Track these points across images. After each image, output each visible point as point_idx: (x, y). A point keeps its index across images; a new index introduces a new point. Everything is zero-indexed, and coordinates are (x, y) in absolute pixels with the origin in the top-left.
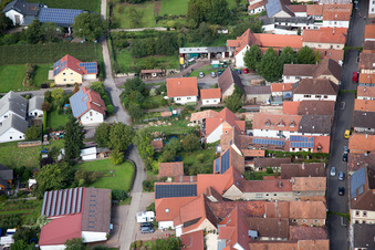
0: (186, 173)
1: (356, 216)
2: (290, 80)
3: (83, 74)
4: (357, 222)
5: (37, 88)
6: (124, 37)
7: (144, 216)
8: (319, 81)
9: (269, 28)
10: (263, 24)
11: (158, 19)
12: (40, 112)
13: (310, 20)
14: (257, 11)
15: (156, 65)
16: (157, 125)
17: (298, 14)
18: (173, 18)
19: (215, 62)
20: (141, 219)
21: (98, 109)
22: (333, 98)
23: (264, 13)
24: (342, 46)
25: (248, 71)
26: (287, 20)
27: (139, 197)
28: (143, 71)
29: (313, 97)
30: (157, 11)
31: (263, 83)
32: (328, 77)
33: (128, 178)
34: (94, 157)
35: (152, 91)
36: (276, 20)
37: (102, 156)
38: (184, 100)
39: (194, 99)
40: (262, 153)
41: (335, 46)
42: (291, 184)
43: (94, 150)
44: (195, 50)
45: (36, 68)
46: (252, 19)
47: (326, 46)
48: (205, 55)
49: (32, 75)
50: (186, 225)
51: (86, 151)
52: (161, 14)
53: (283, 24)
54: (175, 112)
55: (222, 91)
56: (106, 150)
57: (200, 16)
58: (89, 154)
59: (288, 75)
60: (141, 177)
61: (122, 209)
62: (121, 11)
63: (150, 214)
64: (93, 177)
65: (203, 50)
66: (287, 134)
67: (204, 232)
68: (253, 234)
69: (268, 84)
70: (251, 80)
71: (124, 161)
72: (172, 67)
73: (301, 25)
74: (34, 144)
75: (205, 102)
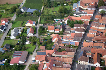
0: (46, 49)
1: (79, 62)
2: (75, 28)
3: (32, 24)
4: (80, 63)
5: (22, 27)
6: (44, 16)
7: (34, 58)
8: (81, 29)
9: (75, 15)
10: (74, 14)
11: (52, 12)
12: (21, 32)
13: (85, 13)
14: (74, 10)
15: (48, 22)
16: (44, 37)
17: (82, 12)
18: (56, 11)
19: (61, 22)
20: (33, 59)
21: (32, 33)
22: (83, 33)
23: (75, 11)
24: (89, 20)
25: (68, 25)
26: (79, 13)
27: (35, 54)
28: (45, 24)
29: (79, 32)
30: (53, 10)
31: (70, 28)
32: (83, 28)
33: (34, 49)
34: (28, 43)
35: (45, 29)
36: (77, 13)
37: (30, 43)
38: (51, 31)
39: (54, 31)
40: (63, 45)
41: (88, 20)
42: (67, 53)
43: (28, 42)
44: (57, 19)
45: (24, 22)
46: (73, 12)
47: (86, 20)
48: (59, 21)
49: (22, 24)
50: (41, 62)
51: (27, 42)
52: (53, 11)
54: (48, 34)
55: (60, 29)
56: (31, 42)
57: (61, 11)
58: (27, 43)
59: (75, 27)
60: (37, 49)
61: (30, 56)
62: (45, 9)
63: (35, 58)
64: (26, 48)
65: (59, 19)
66: (71, 41)
67: (44, 64)
68: (54, 65)
69: (71, 28)
70: (68, 27)
71: (34, 45)
72: (51, 23)
73: (83, 14)
74: (17, 40)
75: (56, 32)
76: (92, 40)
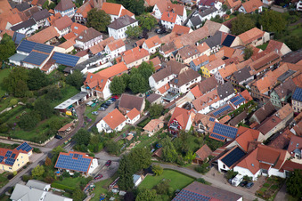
2: (159, 84)
5: (7, 181)
9: (85, 71)
12: (48, 187)
16: (133, 146)
19: (90, 103)
22: (200, 78)
23: (63, 66)
24: (148, 57)
26: (88, 62)
29: (191, 83)
33: (181, 176)
38: (120, 128)
39: (124, 124)
40: (228, 118)
41: (144, 59)
47: (140, 62)
50: (275, 163)
53: (88, 66)
54: (131, 134)
55: (139, 109)
56: (142, 172)
59: (157, 81)
67: (289, 160)
75: (133, 122)
76: (251, 72)
